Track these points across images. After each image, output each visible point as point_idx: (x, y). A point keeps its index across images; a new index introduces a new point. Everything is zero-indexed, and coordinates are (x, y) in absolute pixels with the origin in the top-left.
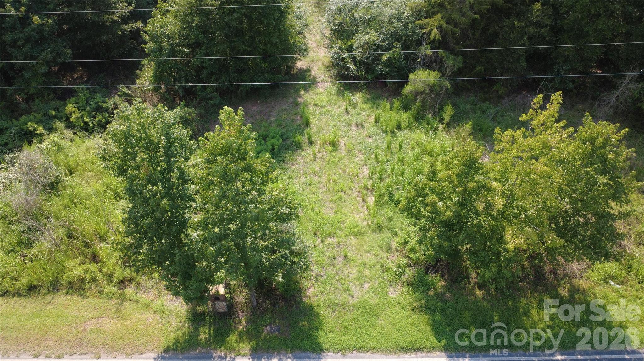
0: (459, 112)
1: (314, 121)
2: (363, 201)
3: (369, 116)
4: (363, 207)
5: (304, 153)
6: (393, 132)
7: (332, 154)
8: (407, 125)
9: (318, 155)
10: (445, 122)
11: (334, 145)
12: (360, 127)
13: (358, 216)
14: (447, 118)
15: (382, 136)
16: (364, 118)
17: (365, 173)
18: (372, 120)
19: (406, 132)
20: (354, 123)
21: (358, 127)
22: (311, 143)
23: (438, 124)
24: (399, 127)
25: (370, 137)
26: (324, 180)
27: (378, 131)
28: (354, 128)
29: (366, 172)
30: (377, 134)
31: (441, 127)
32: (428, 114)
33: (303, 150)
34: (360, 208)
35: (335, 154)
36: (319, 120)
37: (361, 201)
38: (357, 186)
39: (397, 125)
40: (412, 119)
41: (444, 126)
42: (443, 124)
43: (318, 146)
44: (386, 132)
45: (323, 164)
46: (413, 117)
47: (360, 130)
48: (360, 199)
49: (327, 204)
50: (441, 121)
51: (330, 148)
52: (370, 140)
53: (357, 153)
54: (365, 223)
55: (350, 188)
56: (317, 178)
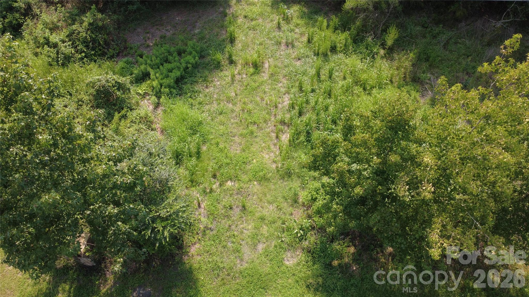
0: (405, 35)
1: (241, 36)
2: (277, 137)
3: (302, 34)
4: (275, 145)
5: (222, 74)
6: (325, 55)
7: (253, 77)
8: (343, 48)
9: (238, 77)
10: (387, 47)
11: (257, 66)
12: (290, 47)
13: (267, 156)
14: (390, 42)
15: (313, 59)
16: (296, 36)
17: (285, 103)
18: (305, 39)
19: (341, 56)
20: (284, 41)
21: (288, 46)
22: (232, 62)
23: (378, 50)
24: (333, 49)
25: (299, 59)
26: (237, 108)
27: (309, 53)
28: (283, 47)
29: (287, 101)
30: (307, 56)
31: (382, 52)
32: (368, 37)
33: (222, 71)
34: (272, 147)
35: (256, 77)
36: (246, 35)
37: (274, 138)
38: (273, 119)
39: (331, 47)
40: (349, 41)
41: (386, 52)
42: (384, 49)
43: (239, 67)
44: (317, 54)
45: (240, 89)
46: (351, 38)
47: (290, 51)
48: (274, 135)
49: (236, 139)
50: (383, 45)
51: (252, 70)
52: (298, 63)
53: (281, 77)
54: (274, 166)
55: (265, 121)
56: (230, 106)
